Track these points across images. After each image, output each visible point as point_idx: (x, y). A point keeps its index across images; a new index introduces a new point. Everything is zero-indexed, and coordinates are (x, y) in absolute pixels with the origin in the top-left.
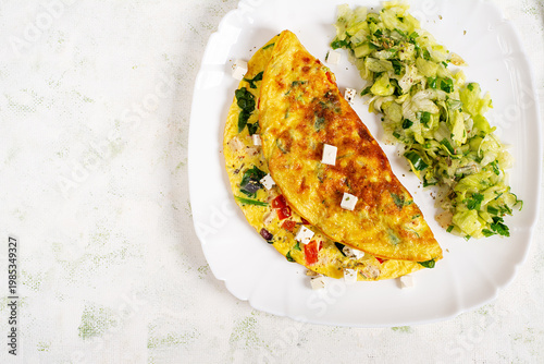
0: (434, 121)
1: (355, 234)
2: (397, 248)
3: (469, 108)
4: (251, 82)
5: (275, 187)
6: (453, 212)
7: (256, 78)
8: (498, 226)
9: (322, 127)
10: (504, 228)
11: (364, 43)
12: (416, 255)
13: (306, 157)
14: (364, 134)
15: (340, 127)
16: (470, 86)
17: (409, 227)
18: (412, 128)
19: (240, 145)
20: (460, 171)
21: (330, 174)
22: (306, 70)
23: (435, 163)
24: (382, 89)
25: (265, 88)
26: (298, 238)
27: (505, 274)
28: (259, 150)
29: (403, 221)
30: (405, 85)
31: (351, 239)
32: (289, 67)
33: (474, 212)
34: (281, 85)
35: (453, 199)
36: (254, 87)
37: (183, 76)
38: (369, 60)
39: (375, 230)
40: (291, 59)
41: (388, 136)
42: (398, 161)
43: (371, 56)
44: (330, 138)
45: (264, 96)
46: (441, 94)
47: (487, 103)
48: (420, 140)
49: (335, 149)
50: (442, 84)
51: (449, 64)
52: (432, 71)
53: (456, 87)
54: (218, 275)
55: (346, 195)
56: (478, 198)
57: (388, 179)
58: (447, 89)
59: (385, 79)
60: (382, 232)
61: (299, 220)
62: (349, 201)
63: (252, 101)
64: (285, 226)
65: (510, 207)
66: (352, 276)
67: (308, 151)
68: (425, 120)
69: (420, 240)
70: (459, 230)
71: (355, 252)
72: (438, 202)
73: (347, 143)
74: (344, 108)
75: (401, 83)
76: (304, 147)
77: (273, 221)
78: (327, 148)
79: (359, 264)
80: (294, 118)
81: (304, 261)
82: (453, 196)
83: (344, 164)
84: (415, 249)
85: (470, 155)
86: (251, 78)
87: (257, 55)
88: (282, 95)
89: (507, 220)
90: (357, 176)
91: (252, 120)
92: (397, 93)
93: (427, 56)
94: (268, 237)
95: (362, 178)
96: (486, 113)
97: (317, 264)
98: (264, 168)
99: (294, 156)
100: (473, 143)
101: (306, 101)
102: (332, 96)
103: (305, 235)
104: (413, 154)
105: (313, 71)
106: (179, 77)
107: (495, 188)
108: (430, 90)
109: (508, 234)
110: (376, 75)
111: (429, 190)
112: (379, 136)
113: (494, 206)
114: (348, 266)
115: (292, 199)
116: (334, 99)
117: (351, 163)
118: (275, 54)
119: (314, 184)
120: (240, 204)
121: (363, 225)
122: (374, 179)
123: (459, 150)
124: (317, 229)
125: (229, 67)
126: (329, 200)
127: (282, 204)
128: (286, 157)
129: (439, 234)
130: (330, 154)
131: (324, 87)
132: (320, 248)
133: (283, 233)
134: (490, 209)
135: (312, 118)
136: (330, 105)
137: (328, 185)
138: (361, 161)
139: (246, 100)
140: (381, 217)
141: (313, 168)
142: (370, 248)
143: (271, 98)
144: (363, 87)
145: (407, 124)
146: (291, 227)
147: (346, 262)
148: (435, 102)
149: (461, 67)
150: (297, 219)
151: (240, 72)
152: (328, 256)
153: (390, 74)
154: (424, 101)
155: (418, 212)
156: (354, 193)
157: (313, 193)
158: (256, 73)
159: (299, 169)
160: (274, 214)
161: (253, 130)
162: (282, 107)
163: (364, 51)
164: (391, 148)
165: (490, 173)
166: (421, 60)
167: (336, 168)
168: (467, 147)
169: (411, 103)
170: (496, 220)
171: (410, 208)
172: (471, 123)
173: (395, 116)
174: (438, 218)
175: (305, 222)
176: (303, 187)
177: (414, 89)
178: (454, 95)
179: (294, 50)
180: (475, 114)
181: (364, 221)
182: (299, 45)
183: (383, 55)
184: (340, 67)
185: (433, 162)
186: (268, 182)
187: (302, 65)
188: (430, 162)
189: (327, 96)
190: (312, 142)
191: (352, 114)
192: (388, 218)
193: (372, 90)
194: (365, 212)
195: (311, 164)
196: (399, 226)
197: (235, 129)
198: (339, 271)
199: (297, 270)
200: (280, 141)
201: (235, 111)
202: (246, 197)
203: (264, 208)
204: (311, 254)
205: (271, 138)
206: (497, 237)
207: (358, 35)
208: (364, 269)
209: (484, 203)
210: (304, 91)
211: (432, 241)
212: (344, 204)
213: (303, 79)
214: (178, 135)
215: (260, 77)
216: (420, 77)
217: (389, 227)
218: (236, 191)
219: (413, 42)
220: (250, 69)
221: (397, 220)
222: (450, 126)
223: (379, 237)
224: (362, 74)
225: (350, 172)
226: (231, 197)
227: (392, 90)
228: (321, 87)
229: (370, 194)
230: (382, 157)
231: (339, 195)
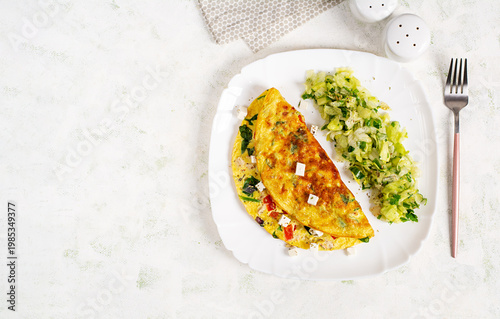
0: (368, 147)
1: (317, 221)
2: (345, 230)
3: (392, 138)
4: (249, 121)
5: (265, 190)
6: (381, 206)
7: (253, 118)
8: (410, 215)
9: (296, 151)
10: (414, 216)
11: (323, 96)
12: (356, 234)
13: (285, 171)
14: (323, 155)
15: (307, 151)
16: (393, 124)
17: (352, 216)
18: (354, 152)
19: (243, 162)
20: (386, 180)
21: (301, 182)
22: (285, 114)
23: (369, 174)
24: (334, 126)
25: (259, 126)
26: (280, 223)
27: (415, 246)
28: (255, 166)
29: (348, 212)
30: (349, 124)
31: (315, 224)
32: (274, 111)
33: (395, 206)
34: (269, 124)
35: (381, 198)
36: (252, 124)
37: (205, 117)
38: (326, 107)
39: (330, 218)
40: (276, 107)
41: (339, 156)
42: (346, 173)
43: (328, 104)
44: (301, 158)
45: (258, 132)
46: (373, 129)
47: (404, 135)
48: (359, 159)
49: (304, 166)
50: (374, 123)
51: (379, 110)
52: (368, 114)
53: (383, 125)
54: (229, 248)
55: (311, 195)
56: (397, 197)
57: (339, 185)
58: (377, 126)
59: (336, 120)
60: (335, 219)
61: (281, 211)
62: (314, 200)
63: (250, 134)
64: (271, 215)
65: (418, 203)
66: (315, 247)
67: (287, 167)
68: (362, 147)
69: (359, 224)
70: (385, 218)
71: (317, 232)
72: (372, 200)
73: (312, 162)
74: (310, 138)
75: (347, 123)
76: (284, 164)
77: (264, 212)
78: (298, 164)
79: (319, 240)
80: (277, 145)
81: (284, 238)
82: (381, 196)
83: (310, 175)
84: (356, 230)
85: (392, 169)
86: (249, 118)
87: (254, 103)
88: (270, 131)
89: (416, 211)
90: (319, 183)
91: (250, 146)
92: (345, 129)
93: (365, 105)
94: (261, 223)
95: (322, 184)
96: (404, 142)
97: (293, 240)
98: (258, 178)
99: (277, 171)
100: (394, 162)
101: (285, 134)
102: (301, 131)
103: (285, 221)
104: (355, 168)
105: (290, 115)
106: (203, 118)
107: (408, 191)
108: (366, 127)
109: (417, 220)
110: (332, 117)
111: (367, 191)
112: (333, 157)
113: (407, 203)
114: (313, 241)
115: (276, 198)
116: (303, 133)
117: (314, 175)
118: (265, 103)
119: (290, 189)
120: (242, 201)
121: (322, 214)
122: (329, 185)
123: (385, 166)
124: (292, 217)
125: (235, 111)
126: (300, 199)
127: (270, 201)
128: (272, 171)
129: (372, 220)
130: (301, 169)
131: (296, 126)
132: (295, 229)
133: (270, 220)
134: (405, 205)
135: (289, 145)
136: (301, 137)
137: (299, 189)
138: (321, 174)
139: (246, 133)
140: (333, 209)
141: (290, 178)
142: (326, 229)
143: (262, 133)
144: (323, 125)
145: (351, 149)
146: (275, 216)
147: (311, 239)
148: (369, 135)
149: (387, 111)
150: (279, 211)
151: (243, 114)
152: (299, 235)
153: (340, 117)
154: (362, 135)
155: (358, 206)
156: (316, 194)
157: (289, 194)
158: (253, 115)
159: (281, 178)
160: (265, 207)
161: (251, 153)
162: (270, 138)
163: (324, 101)
164: (341, 165)
165: (405, 181)
166: (361, 107)
167: (305, 178)
168: (390, 164)
169: (354, 136)
170: (409, 211)
171: (353, 204)
172: (393, 148)
173: (343, 144)
174: (371, 210)
175: (285, 213)
176: (283, 190)
177: (356, 126)
178: (382, 130)
179: (278, 101)
180: (396, 142)
181: (323, 212)
182: (281, 98)
183: (335, 104)
184: (308, 111)
185: (368, 174)
186: (260, 186)
187: (283, 111)
188: (366, 174)
189: (299, 131)
190: (289, 161)
191: (315, 142)
192: (338, 210)
193: (328, 127)
194: (323, 207)
195: (288, 176)
196: (345, 216)
197: (239, 151)
198: (307, 245)
199: (280, 243)
200: (268, 160)
201: (239, 140)
202: (246, 196)
203: (257, 203)
204: (289, 234)
205: (263, 158)
206: (410, 223)
207: (320, 91)
208: (323, 243)
209: (401, 200)
210: (284, 127)
211: (368, 225)
212: (309, 201)
213: (283, 120)
214: (202, 155)
215: (255, 117)
216: (359, 119)
217: (339, 216)
218: (240, 192)
219: (355, 96)
220: (249, 112)
221: (344, 211)
222: (379, 151)
223: (333, 222)
224: (322, 116)
225: (314, 180)
226: (237, 196)
227: (341, 127)
228: (295, 125)
229: (326, 195)
230: (334, 170)
231: (306, 195)
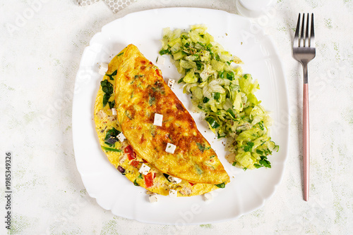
0: (222, 98)
1: (175, 168)
2: (201, 176)
3: (245, 89)
4: (110, 76)
5: (126, 140)
6: (236, 153)
7: (113, 74)
8: (264, 161)
9: (154, 103)
10: (267, 162)
11: (179, 51)
12: (212, 180)
13: (144, 122)
14: (180, 107)
15: (165, 103)
16: (245, 76)
17: (208, 163)
18: (209, 102)
19: (104, 115)
20: (239, 128)
21: (159, 132)
22: (143, 68)
23: (224, 123)
24: (190, 79)
25: (118, 80)
26: (140, 171)
27: (268, 191)
28: (116, 118)
29: (204, 159)
30: (204, 76)
31: (173, 171)
32: (132, 66)
33: (249, 153)
34: (128, 78)
35: (235, 145)
36: (112, 79)
37: (69, 73)
38: (182, 62)
39: (188, 165)
40: (134, 62)
41: (195, 107)
42: (202, 123)
43: (183, 59)
44: (158, 110)
45: (118, 85)
46: (226, 81)
47: (256, 86)
48: (214, 109)
49: (162, 116)
50: (228, 75)
51: (232, 63)
52: (221, 67)
53: (236, 77)
54: (92, 195)
55: (169, 144)
56: (251, 144)
57: (195, 134)
58: (230, 78)
59: (192, 73)
60: (192, 167)
61: (141, 160)
62: (171, 148)
63: (111, 88)
64: (132, 164)
65: (271, 150)
66: (174, 193)
67: (145, 118)
68: (217, 97)
69: (215, 171)
70: (240, 164)
71: (175, 179)
72: (227, 147)
73: (169, 112)
74: (167, 91)
75: (201, 75)
76: (143, 116)
77: (125, 161)
78: (156, 115)
79: (178, 187)
80: (136, 98)
81: (145, 185)
82: (235, 143)
83: (168, 125)
84: (212, 176)
85: (246, 118)
86: (110, 74)
87: (114, 59)
88: (129, 84)
89: (269, 158)
90: (176, 132)
91: (111, 99)
92: (200, 81)
93: (218, 59)
94: (123, 171)
95: (179, 134)
96: (256, 93)
97: (153, 187)
98: (119, 129)
99: (136, 122)
100: (247, 111)
101: (144, 87)
102: (159, 84)
103: (145, 169)
104: (210, 119)
105: (147, 69)
106: (67, 75)
107: (261, 138)
108: (220, 79)
109: (270, 166)
110: (187, 71)
111: (222, 140)
112: (190, 108)
113: (260, 149)
114: (172, 188)
115: (136, 148)
116: (160, 86)
117: (172, 125)
118: (124, 59)
119: (149, 138)
120: (105, 151)
121: (180, 162)
122: (186, 134)
123: (239, 115)
124: (152, 165)
126: (159, 148)
127: (130, 151)
128: (132, 122)
129: (228, 167)
130: (159, 119)
131: (154, 79)
132: (155, 177)
133: (131, 168)
134: (258, 151)
135: (147, 97)
136: (158, 89)
137: (158, 139)
138: (178, 124)
139: (108, 87)
140: (190, 157)
141: (148, 128)
142: (184, 176)
143: (122, 86)
144: (179, 78)
145: (206, 100)
146: (136, 165)
147: (170, 186)
148: (223, 86)
149: (239, 65)
150: (139, 160)
151: (103, 71)
152: (159, 182)
153: (195, 70)
154: (216, 86)
155: (213, 154)
156: (174, 143)
157: (148, 144)
158: (113, 71)
159: (140, 129)
160: (126, 157)
161: (112, 105)
162: (129, 91)
163: (179, 56)
164: (197, 115)
165: (258, 129)
166: (214, 61)
167: (163, 128)
168: (243, 114)
169: (208, 87)
170: (262, 158)
171: (208, 152)
172: (246, 99)
173: (199, 96)
174: (227, 157)
175: (145, 161)
176: (143, 140)
177: (210, 78)
178: (235, 82)
179: (136, 56)
180: (248, 93)
181: (180, 160)
182: (139, 53)
183: (190, 58)
184: (165, 66)
185: (223, 123)
186: (121, 137)
187: (140, 65)
188: (221, 123)
189: (156, 84)
190: (148, 112)
191: (172, 94)
192: (195, 158)
193: (184, 80)
194: (181, 155)
195: (147, 126)
196: (202, 163)
197: (101, 105)
198: (166, 191)
199: (141, 191)
200: (128, 112)
201: (101, 94)
202: (108, 146)
203: (119, 153)
204: (149, 181)
205: (122, 110)
206: (263, 169)
207: (175, 46)
208: (181, 190)
209: (254, 147)
210: (142, 81)
211: (223, 171)
212: (167, 150)
213: (141, 74)
214: (66, 111)
215: (115, 73)
216: (213, 71)
217: (196, 163)
218: (102, 143)
219: (209, 50)
220: (110, 68)
221: (201, 159)
222: (232, 101)
223: (190, 170)
224: (178, 70)
225: (171, 130)
226: (100, 147)
227: (196, 79)
228: (153, 78)
229: (183, 144)
230: (191, 120)
231: (164, 144)
